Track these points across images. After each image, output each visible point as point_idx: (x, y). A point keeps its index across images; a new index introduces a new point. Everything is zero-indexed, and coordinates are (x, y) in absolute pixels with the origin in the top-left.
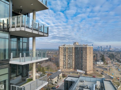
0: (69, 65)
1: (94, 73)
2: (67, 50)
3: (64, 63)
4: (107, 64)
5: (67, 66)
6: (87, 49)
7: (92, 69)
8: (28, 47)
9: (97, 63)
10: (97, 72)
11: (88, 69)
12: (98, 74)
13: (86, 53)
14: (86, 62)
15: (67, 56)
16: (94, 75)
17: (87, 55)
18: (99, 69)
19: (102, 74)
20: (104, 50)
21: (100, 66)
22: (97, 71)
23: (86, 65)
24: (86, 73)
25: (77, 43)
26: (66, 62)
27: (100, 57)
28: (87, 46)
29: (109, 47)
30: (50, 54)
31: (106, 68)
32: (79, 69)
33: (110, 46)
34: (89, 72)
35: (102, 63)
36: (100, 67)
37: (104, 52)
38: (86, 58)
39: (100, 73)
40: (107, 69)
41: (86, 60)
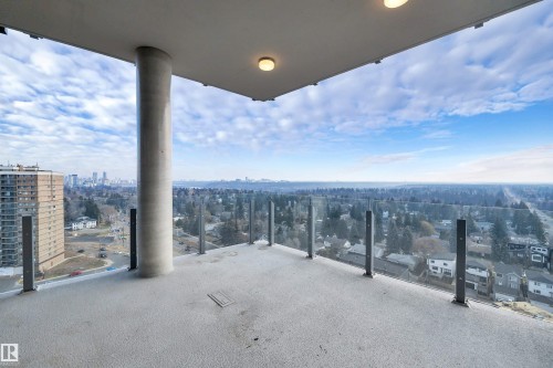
1: (72, 261)
4: (108, 223)
6: (39, 183)
7: (62, 250)
9: (74, 226)
10: (82, 255)
11: (43, 255)
12: (85, 259)
13: (34, 198)
16: (72, 267)
17: (41, 205)
18: (86, 245)
19: (101, 256)
20: (87, 186)
21: (86, 235)
22: (81, 251)
27: (81, 206)
28: (39, 173)
29: (100, 176)
31: (109, 235)
33: (105, 174)
34: (49, 263)
35: (92, 224)
36: (85, 237)
37: (88, 191)
39: (92, 256)
40: (112, 239)
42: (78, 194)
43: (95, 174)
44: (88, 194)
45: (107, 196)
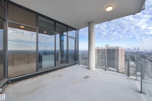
0: (102, 63)
2: (100, 51)
3: (97, 62)
5: (100, 64)
6: (119, 50)
7: (124, 68)
8: (77, 49)
11: (120, 68)
13: (118, 54)
14: (118, 62)
15: (100, 56)
17: (119, 56)
23: (118, 64)
24: (117, 71)
25: (109, 46)
26: (99, 61)
27: (130, 57)
28: (119, 48)
30: (86, 54)
32: (111, 67)
33: (138, 48)
34: (121, 70)
37: (133, 53)
38: (118, 58)
41: (118, 59)
42: (130, 54)
43: (135, 48)
44: (133, 54)
45: (139, 55)
